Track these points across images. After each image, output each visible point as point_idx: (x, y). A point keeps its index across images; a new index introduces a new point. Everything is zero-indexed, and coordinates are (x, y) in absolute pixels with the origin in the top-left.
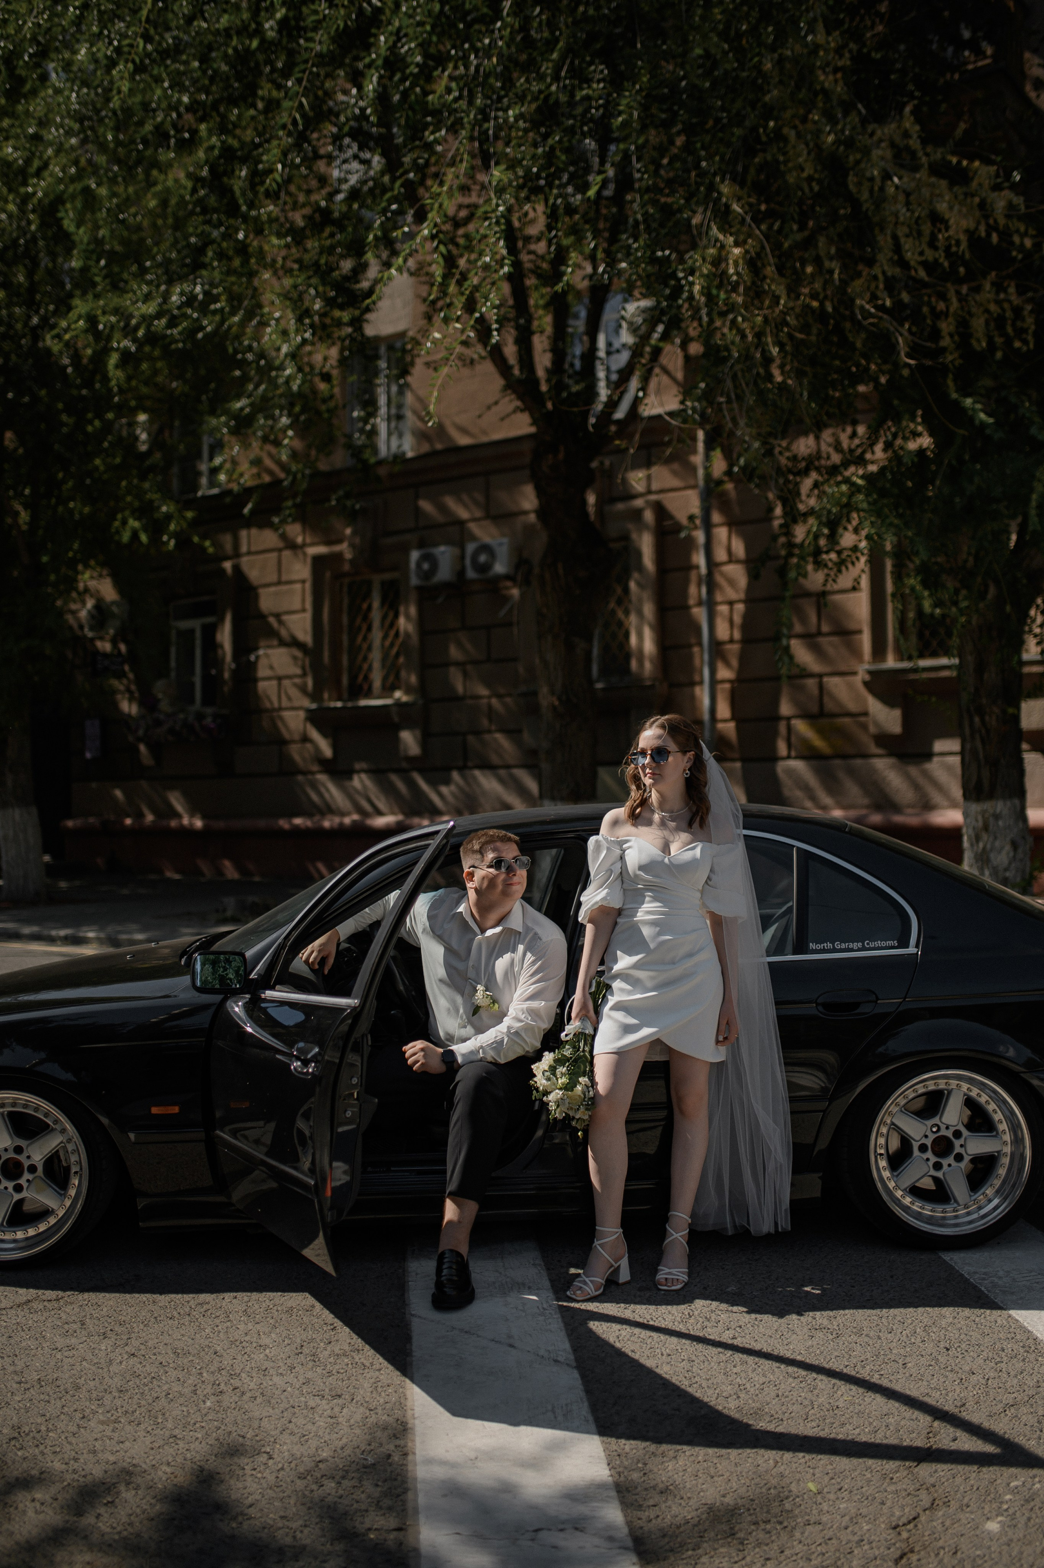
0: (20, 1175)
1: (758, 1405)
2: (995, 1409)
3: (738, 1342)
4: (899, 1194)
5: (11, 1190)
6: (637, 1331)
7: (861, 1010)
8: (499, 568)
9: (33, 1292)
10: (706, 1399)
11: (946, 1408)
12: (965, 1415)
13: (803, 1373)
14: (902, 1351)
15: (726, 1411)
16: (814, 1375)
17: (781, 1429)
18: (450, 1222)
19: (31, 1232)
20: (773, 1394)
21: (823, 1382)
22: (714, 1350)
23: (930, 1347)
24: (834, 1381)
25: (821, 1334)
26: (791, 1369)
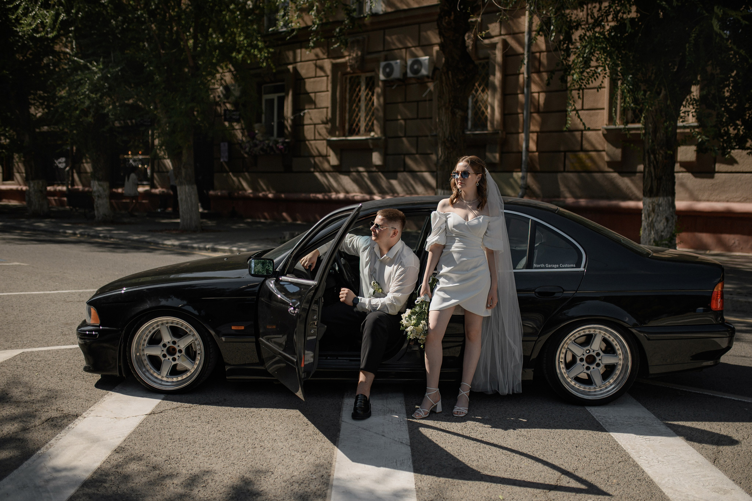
0: (175, 354)
1: (486, 465)
2: (590, 472)
3: (484, 439)
4: (569, 380)
5: (171, 360)
6: (440, 432)
7: (556, 295)
8: (424, 72)
9: (179, 404)
10: (464, 461)
11: (569, 470)
12: (576, 474)
13: (509, 453)
14: (556, 447)
15: (471, 467)
16: (514, 454)
17: (493, 475)
18: (361, 382)
19: (180, 378)
20: (494, 461)
21: (517, 457)
22: (472, 442)
23: (569, 445)
24: (522, 457)
25: (522, 438)
26: (504, 451)
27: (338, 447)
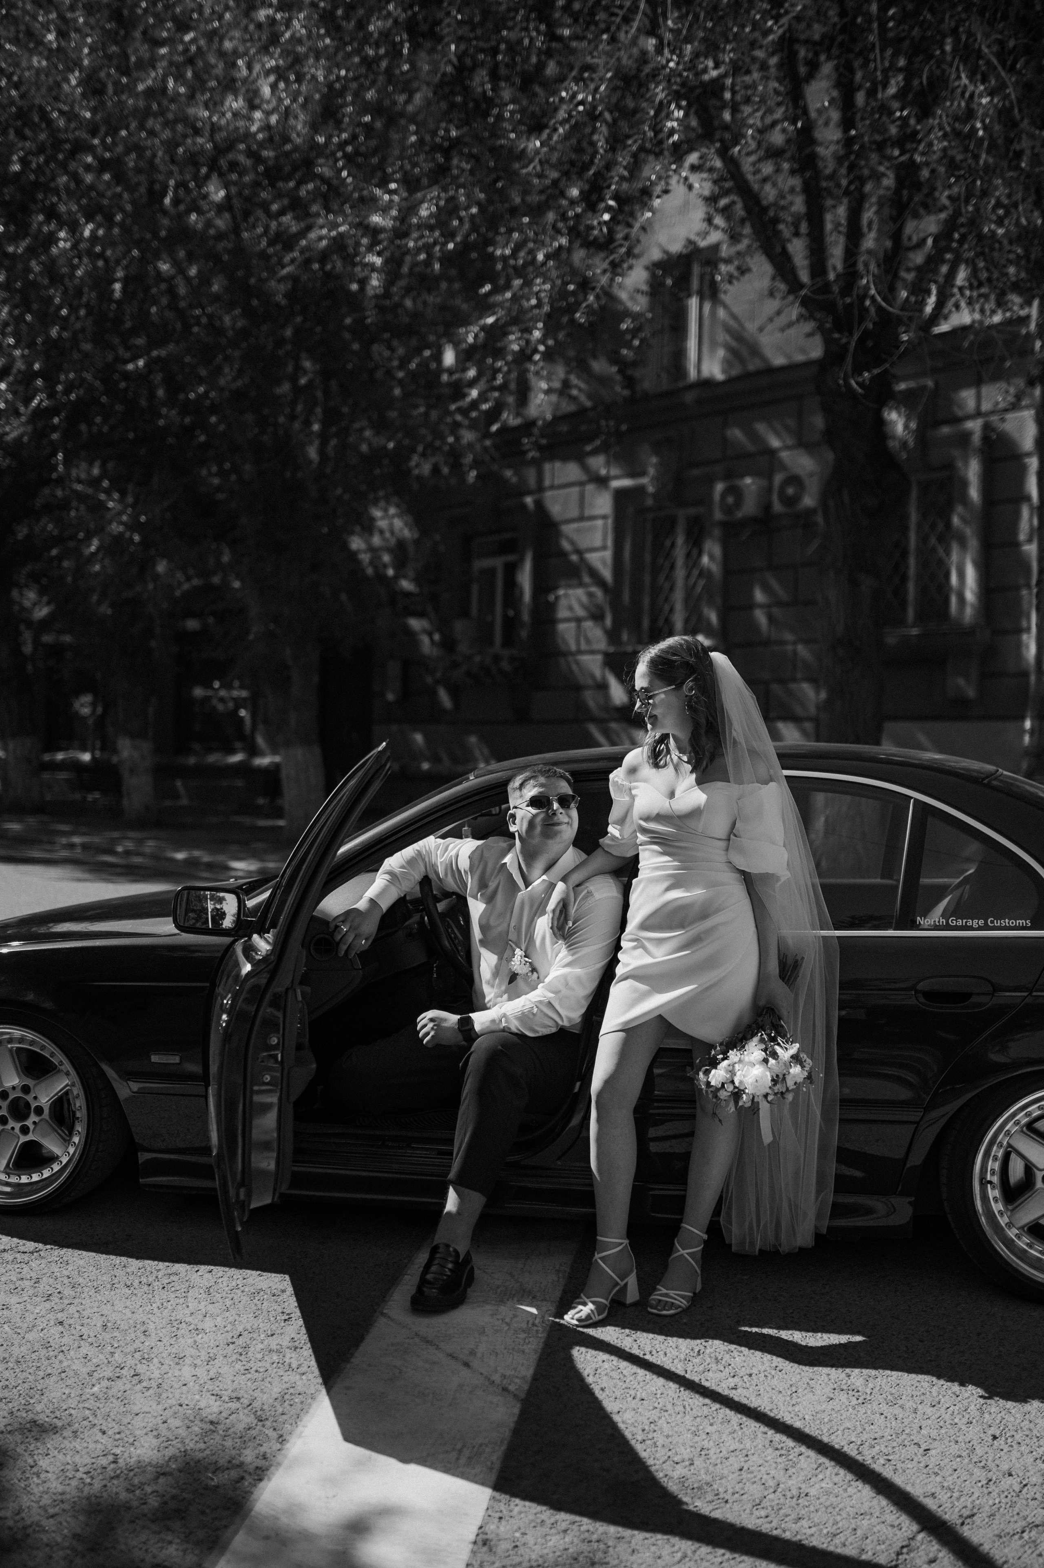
0: (26, 1117)
1: (708, 1478)
2: (1009, 1529)
3: (736, 1396)
4: (1012, 1233)
5: (17, 1130)
6: (624, 1364)
7: (974, 1000)
10: (650, 1462)
11: (946, 1517)
12: (966, 1532)
13: (790, 1443)
14: (934, 1434)
15: (664, 1481)
16: (803, 1449)
17: (717, 1515)
18: (449, 1213)
19: (36, 1177)
20: (737, 1466)
21: (809, 1458)
22: (698, 1400)
23: (973, 1432)
24: (823, 1460)
25: (843, 1397)
26: (778, 1437)
27: (328, 1392)
